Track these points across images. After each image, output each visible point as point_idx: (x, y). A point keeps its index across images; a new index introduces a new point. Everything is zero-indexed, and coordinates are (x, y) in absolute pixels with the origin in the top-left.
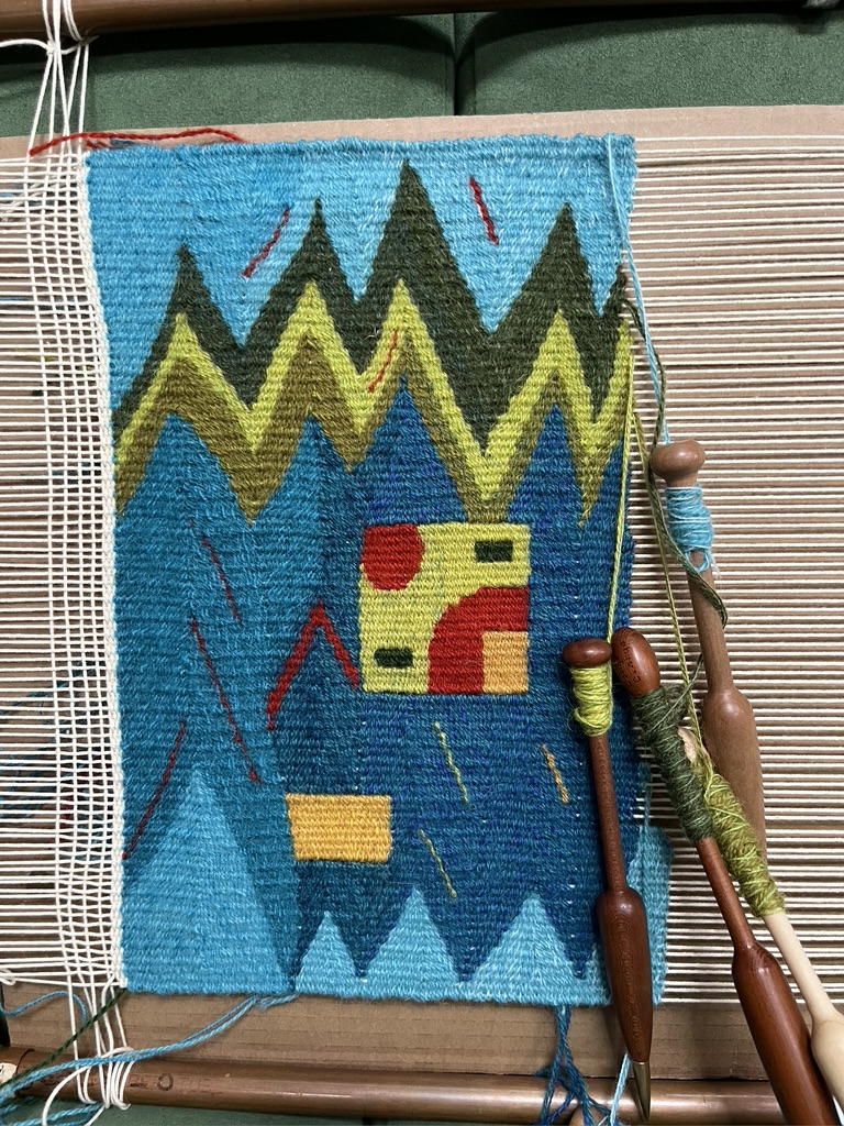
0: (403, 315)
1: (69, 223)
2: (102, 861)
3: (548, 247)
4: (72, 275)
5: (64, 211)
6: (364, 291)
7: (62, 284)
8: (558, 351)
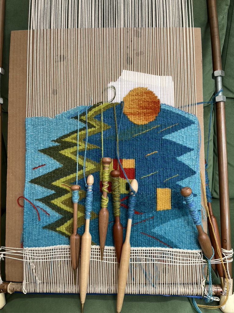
0: (59, 183)
1: (38, 252)
2: (173, 253)
3: (47, 154)
4: (48, 252)
5: (35, 253)
6: (54, 191)
7: (50, 254)
8: (67, 153)
